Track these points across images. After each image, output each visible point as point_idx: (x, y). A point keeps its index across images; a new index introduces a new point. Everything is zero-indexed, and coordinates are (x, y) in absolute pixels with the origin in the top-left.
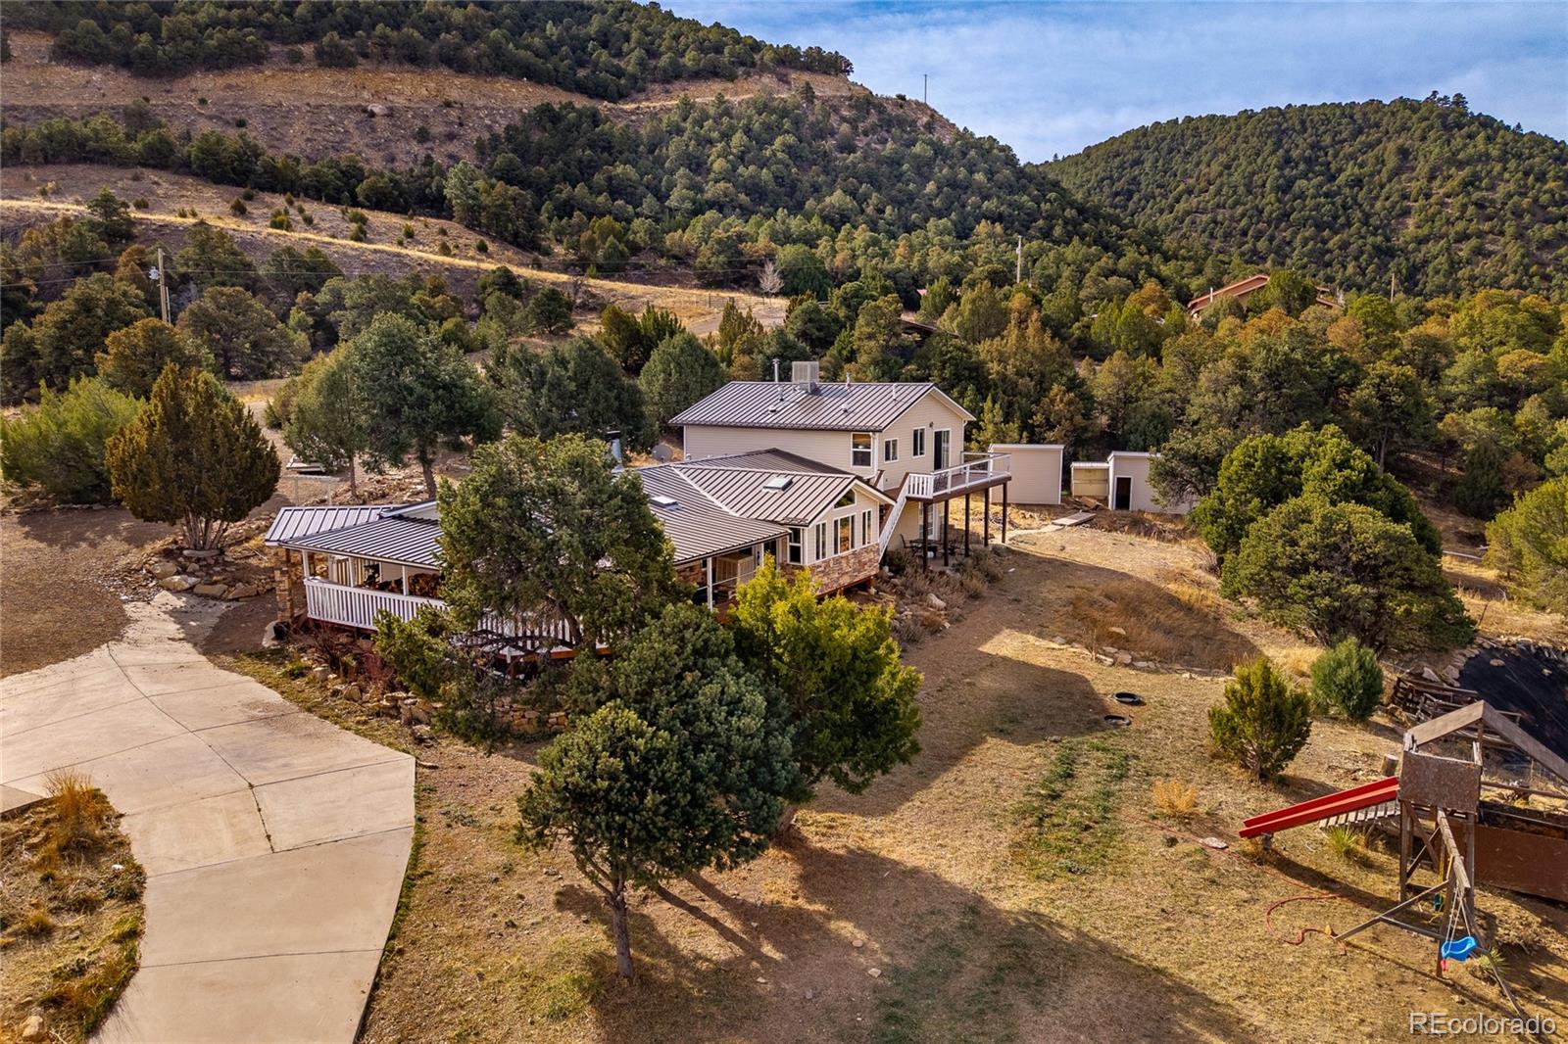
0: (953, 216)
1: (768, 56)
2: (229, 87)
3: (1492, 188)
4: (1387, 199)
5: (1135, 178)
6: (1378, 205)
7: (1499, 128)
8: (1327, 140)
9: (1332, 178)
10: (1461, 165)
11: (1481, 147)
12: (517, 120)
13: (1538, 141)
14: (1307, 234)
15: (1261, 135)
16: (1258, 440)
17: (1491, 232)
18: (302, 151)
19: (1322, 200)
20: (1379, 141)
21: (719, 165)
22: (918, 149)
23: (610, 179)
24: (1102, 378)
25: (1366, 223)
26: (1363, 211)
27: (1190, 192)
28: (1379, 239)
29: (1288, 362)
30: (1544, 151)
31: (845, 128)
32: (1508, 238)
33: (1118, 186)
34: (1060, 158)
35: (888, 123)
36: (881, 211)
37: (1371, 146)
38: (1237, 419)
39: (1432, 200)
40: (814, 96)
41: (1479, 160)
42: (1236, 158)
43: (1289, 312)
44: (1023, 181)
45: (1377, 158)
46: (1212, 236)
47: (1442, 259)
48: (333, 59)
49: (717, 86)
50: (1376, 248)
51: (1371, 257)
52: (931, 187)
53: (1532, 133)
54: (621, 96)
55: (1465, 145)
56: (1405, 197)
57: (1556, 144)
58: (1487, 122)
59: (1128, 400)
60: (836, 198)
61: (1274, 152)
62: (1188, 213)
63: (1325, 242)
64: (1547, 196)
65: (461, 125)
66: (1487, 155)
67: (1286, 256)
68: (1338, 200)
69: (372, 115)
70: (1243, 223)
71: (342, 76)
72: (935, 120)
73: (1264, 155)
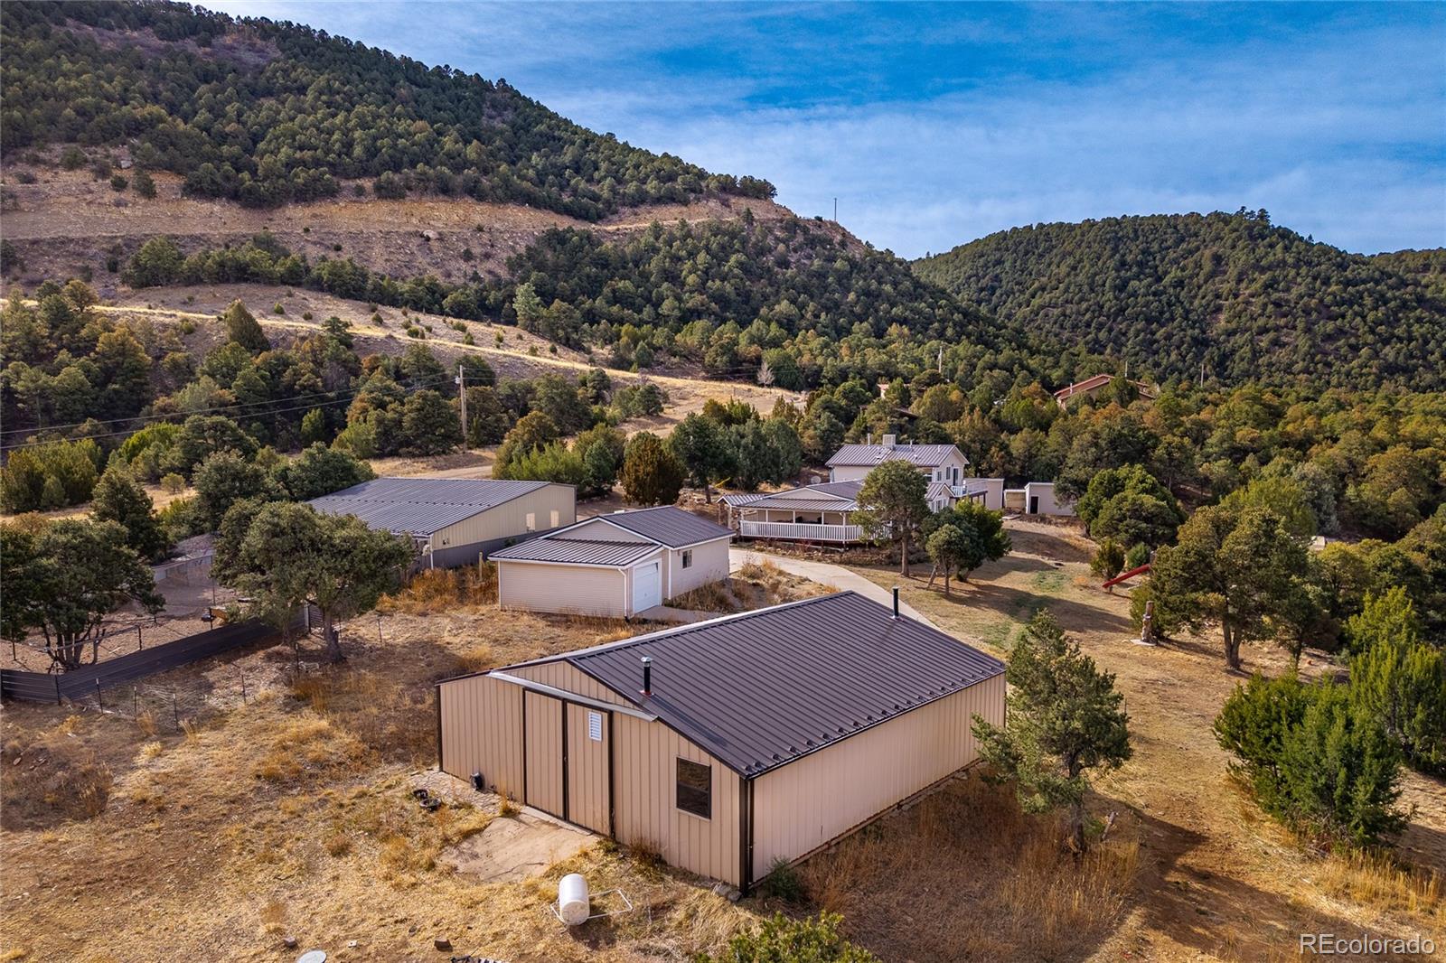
0: (870, 319)
1: (713, 185)
2: (315, 216)
3: (1287, 290)
4: (1203, 298)
5: (997, 276)
6: (1196, 303)
7: (1295, 239)
8: (1155, 246)
9: (1159, 279)
10: (1263, 270)
11: (1280, 256)
12: (533, 244)
13: (1325, 250)
14: (1139, 327)
15: (1101, 241)
16: (1105, 472)
17: (1286, 326)
18: (385, 269)
19: (1151, 298)
20: (1198, 249)
21: (691, 279)
22: (838, 264)
23: (614, 291)
24: (1017, 444)
25: (1186, 318)
26: (1183, 308)
27: (1043, 289)
28: (1197, 331)
29: (1120, 435)
30: (1330, 259)
31: (781, 247)
32: (1299, 332)
33: (983, 282)
34: (932, 255)
35: (812, 242)
36: (817, 316)
37: (1191, 252)
38: (1096, 462)
39: (1240, 299)
40: (753, 219)
41: (1278, 266)
42: (1081, 260)
43: (1122, 401)
44: (920, 290)
45: (1196, 263)
46: (1062, 327)
47: (1247, 349)
48: (388, 193)
49: (675, 210)
50: (1194, 339)
51: (1190, 347)
52: (852, 296)
53: (1321, 243)
54: (598, 217)
55: (1267, 254)
56: (1218, 296)
57: (1339, 253)
58: (1285, 234)
59: (1031, 457)
60: (783, 307)
61: (1112, 256)
62: (1042, 307)
63: (1153, 333)
64: (1330, 297)
65: (492, 246)
66: (1284, 262)
67: (1123, 345)
68: (1164, 298)
69: (428, 239)
70: (1088, 316)
71: (396, 206)
72: (847, 239)
73: (1104, 258)
